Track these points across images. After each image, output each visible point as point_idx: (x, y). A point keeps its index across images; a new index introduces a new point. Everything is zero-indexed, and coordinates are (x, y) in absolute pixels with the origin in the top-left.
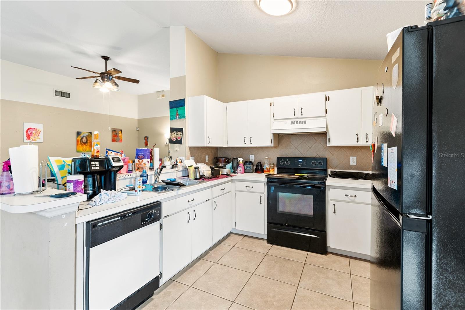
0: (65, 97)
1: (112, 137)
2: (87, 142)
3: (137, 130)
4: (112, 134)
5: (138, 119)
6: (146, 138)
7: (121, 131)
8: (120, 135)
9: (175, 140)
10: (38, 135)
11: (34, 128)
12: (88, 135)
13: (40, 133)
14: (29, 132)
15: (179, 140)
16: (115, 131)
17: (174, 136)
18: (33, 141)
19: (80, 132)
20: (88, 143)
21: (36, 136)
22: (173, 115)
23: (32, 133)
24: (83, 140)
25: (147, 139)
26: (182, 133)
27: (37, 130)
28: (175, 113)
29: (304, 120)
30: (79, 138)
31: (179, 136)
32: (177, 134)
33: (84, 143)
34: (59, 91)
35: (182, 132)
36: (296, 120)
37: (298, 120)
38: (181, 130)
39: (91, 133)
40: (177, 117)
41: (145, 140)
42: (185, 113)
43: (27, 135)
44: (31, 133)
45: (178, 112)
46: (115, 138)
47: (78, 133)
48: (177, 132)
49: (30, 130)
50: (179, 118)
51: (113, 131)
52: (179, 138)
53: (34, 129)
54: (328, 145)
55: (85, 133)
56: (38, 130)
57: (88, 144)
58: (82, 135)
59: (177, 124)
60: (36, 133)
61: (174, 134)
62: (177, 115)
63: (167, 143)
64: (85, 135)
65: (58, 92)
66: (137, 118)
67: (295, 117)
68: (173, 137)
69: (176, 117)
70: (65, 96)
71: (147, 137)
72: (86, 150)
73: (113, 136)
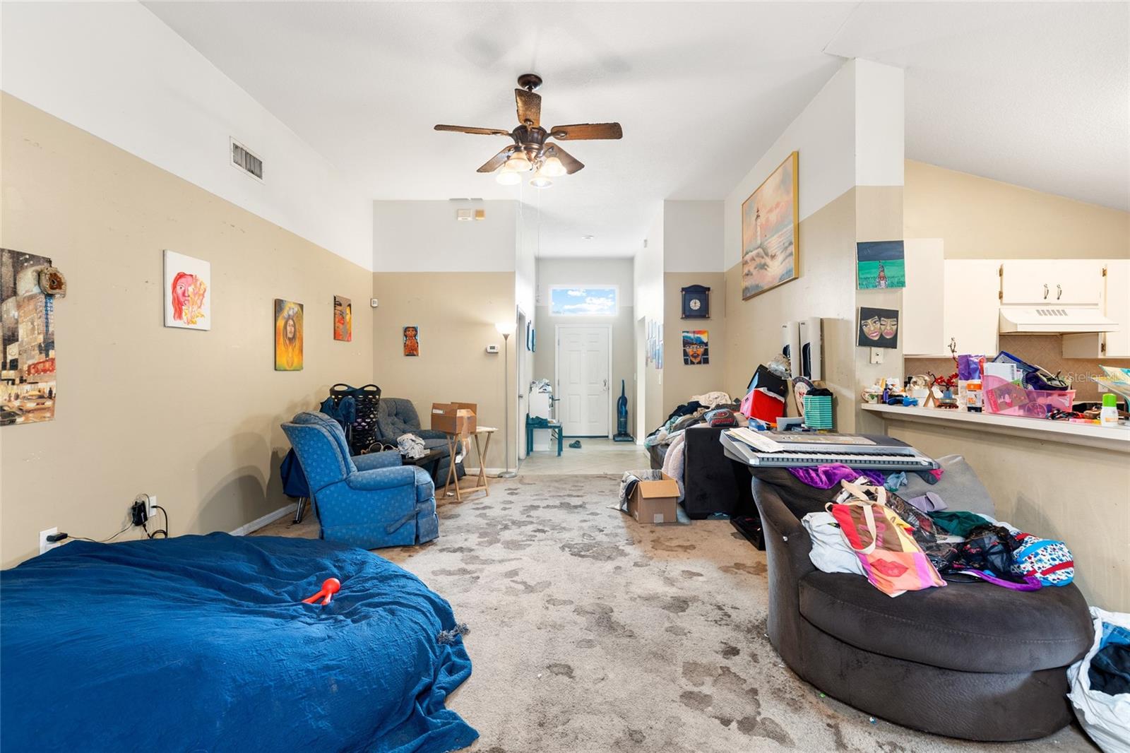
0: (252, 172)
1: (335, 323)
2: (294, 337)
3: (375, 305)
4: (335, 314)
5: (374, 273)
6: (410, 334)
7: (350, 305)
8: (348, 317)
9: (876, 338)
10: (199, 302)
11: (192, 276)
12: (297, 313)
13: (203, 295)
14: (179, 291)
15: (888, 337)
16: (340, 305)
17: (872, 329)
18: (188, 323)
19: (282, 301)
20: (297, 340)
21: (195, 308)
22: (868, 276)
23: (186, 295)
24: (288, 328)
25: (415, 335)
26: (896, 323)
27: (198, 283)
28: (875, 273)
29: (1060, 308)
30: (281, 323)
31: (888, 328)
32: (882, 323)
33: (290, 339)
34: (242, 149)
35: (895, 319)
36: (1045, 308)
37: (1050, 308)
38: (893, 315)
39: (301, 306)
40: (882, 282)
41: (406, 336)
42: (904, 276)
43: (174, 299)
44: (184, 294)
45: (883, 271)
46: (341, 326)
47: (279, 305)
48: (882, 319)
49: (182, 280)
50: (887, 286)
51: (337, 303)
52: (887, 334)
53: (190, 278)
54: (1101, 356)
55: (293, 306)
56: (201, 285)
57: (297, 343)
58: (285, 314)
59: (878, 300)
60: (195, 294)
61: (875, 322)
62: (884, 278)
63: (493, 348)
64: (291, 313)
65: (240, 150)
66: (372, 271)
67: (1046, 301)
68: (870, 330)
69: (879, 282)
70: (252, 169)
71: (415, 329)
72: (292, 365)
73: (337, 320)
